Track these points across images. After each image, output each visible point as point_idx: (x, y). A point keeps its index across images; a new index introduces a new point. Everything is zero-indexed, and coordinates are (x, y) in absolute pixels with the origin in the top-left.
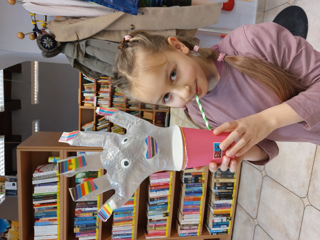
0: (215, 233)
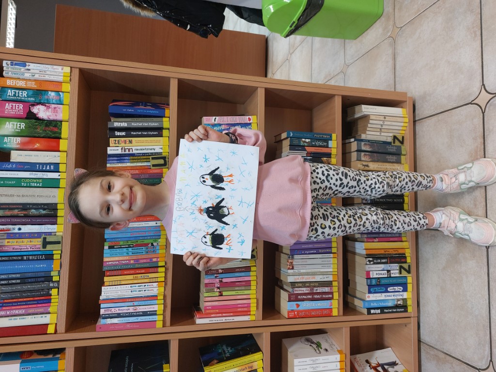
0: (377, 308)
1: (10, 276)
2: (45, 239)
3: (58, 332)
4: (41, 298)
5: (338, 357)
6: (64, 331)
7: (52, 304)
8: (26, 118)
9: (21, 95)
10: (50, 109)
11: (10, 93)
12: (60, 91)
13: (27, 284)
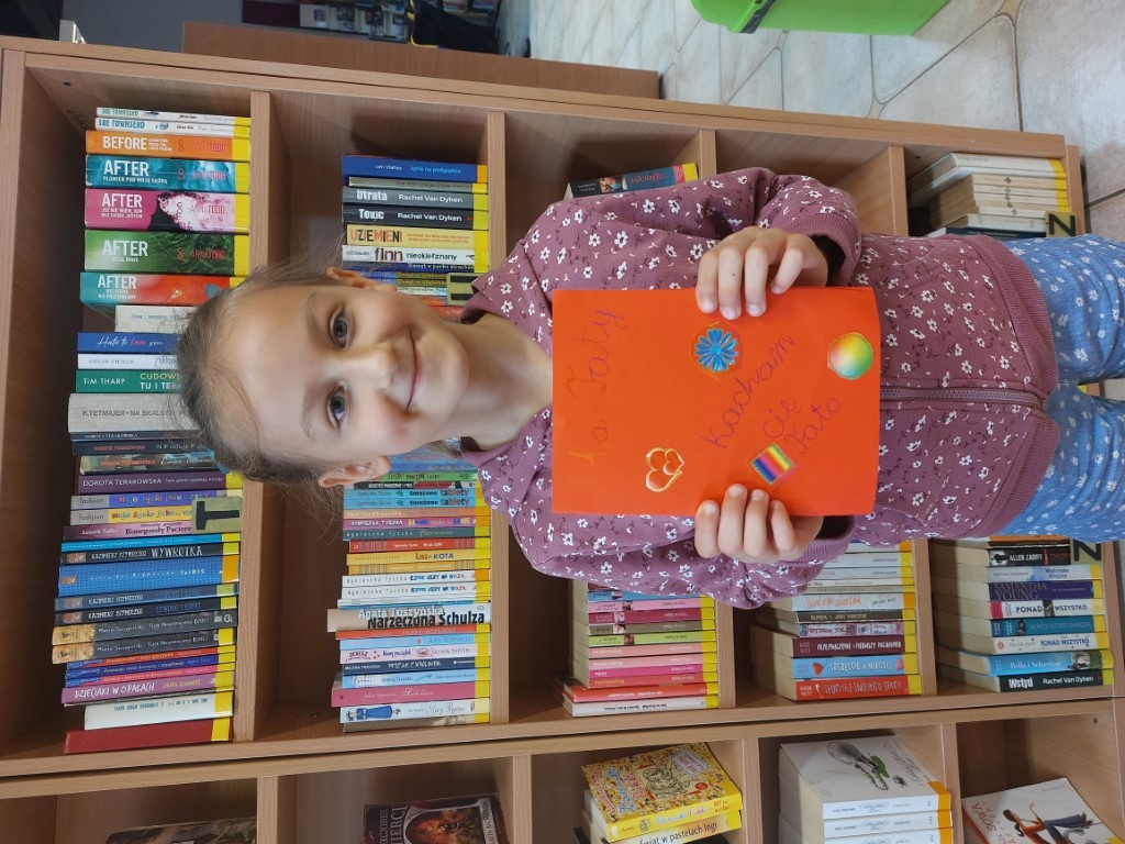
1: (121, 599)
2: (201, 505)
3: (238, 738)
4: (194, 653)
5: (933, 801)
6: (251, 737)
7: (220, 668)
8: (151, 229)
9: (136, 171)
10: (206, 205)
11: (110, 167)
12: (228, 158)
13: (160, 619)
